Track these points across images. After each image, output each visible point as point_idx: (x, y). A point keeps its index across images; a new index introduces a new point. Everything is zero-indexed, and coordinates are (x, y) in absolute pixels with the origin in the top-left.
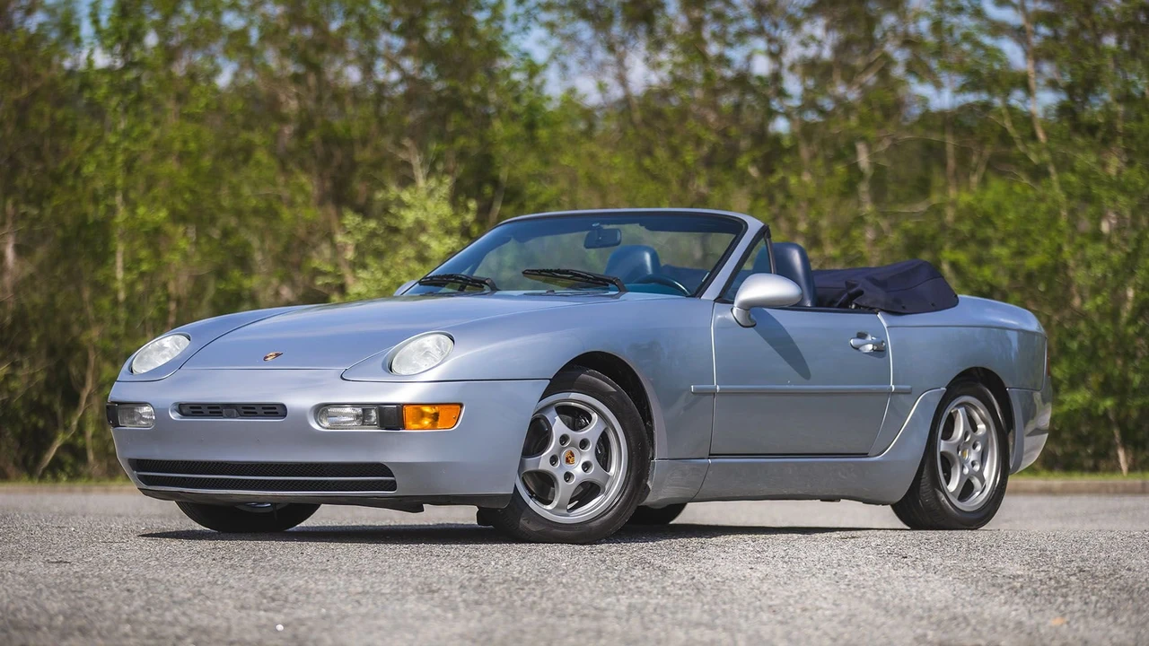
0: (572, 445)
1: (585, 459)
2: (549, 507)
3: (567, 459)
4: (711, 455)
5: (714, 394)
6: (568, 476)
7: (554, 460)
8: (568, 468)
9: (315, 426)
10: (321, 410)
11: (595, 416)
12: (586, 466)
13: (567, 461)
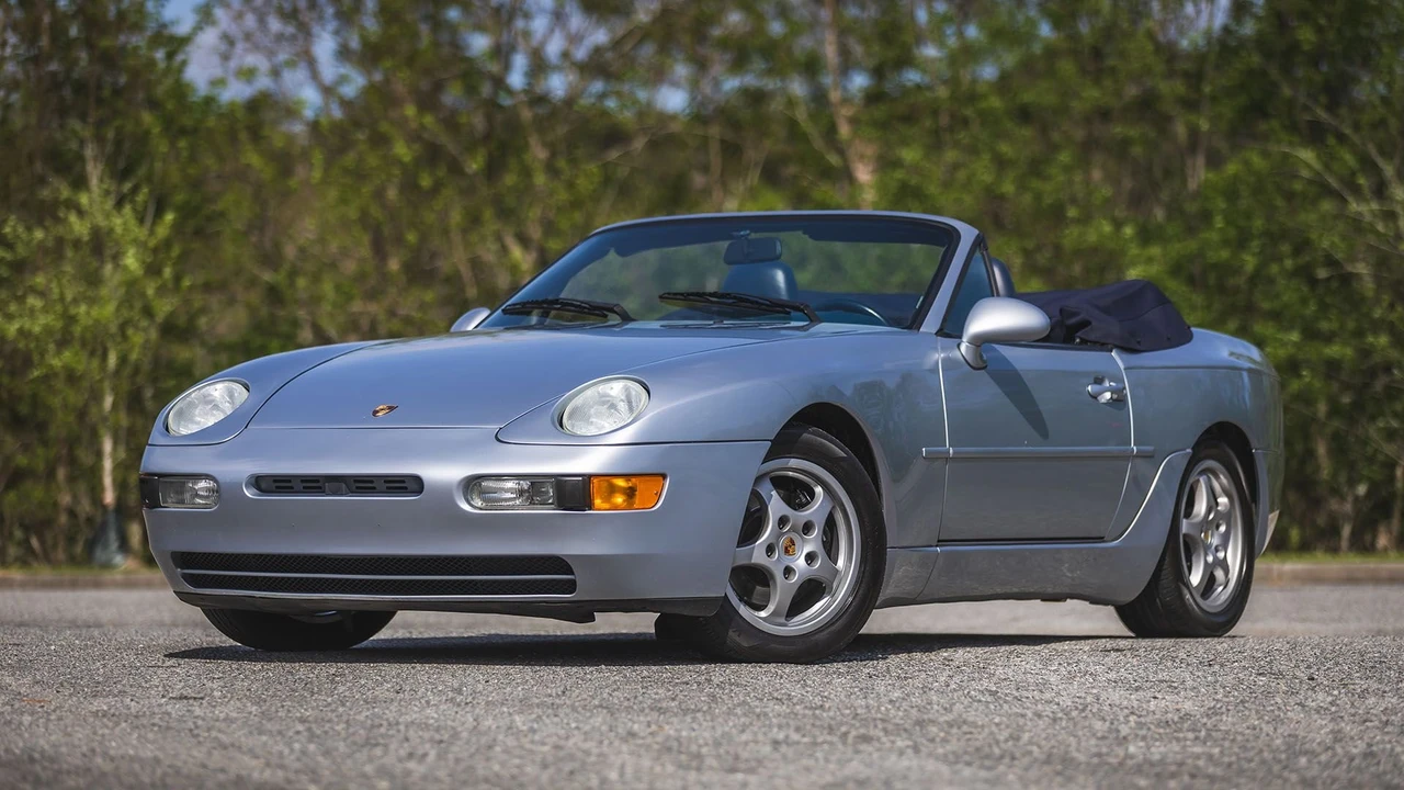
0: (793, 529)
1: (807, 549)
2: (763, 614)
3: (786, 548)
4: (941, 542)
5: (947, 459)
6: (788, 571)
7: (770, 549)
8: (787, 560)
9: (465, 507)
10: (472, 484)
11: (819, 490)
12: (810, 558)
13: (787, 551)
